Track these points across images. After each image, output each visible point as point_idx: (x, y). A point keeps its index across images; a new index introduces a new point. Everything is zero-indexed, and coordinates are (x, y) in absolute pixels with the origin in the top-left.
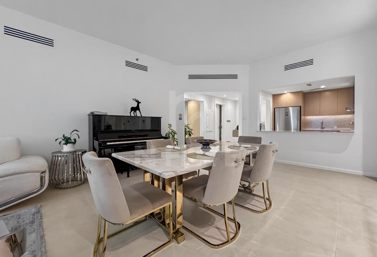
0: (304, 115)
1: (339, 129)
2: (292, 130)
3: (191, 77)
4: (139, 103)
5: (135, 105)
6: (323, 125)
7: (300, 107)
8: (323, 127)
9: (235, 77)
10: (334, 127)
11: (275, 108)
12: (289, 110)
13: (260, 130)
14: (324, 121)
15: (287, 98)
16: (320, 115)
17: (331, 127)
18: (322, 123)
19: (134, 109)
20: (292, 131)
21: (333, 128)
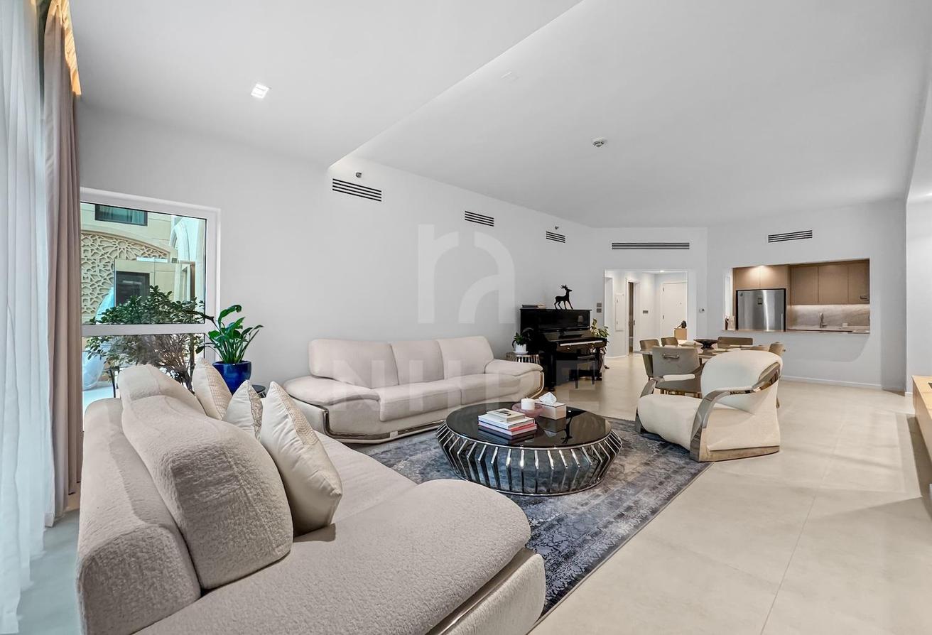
0: (791, 304)
1: (851, 328)
2: (766, 329)
3: (616, 246)
4: (568, 291)
5: (563, 293)
6: (824, 321)
7: (785, 290)
8: (823, 323)
9: (685, 246)
10: (844, 324)
11: (737, 291)
12: (762, 294)
13: (726, 329)
14: (825, 313)
15: (760, 275)
16: (818, 303)
17: (837, 325)
18: (822, 317)
19: (559, 299)
20: (768, 330)
21: (841, 325)
